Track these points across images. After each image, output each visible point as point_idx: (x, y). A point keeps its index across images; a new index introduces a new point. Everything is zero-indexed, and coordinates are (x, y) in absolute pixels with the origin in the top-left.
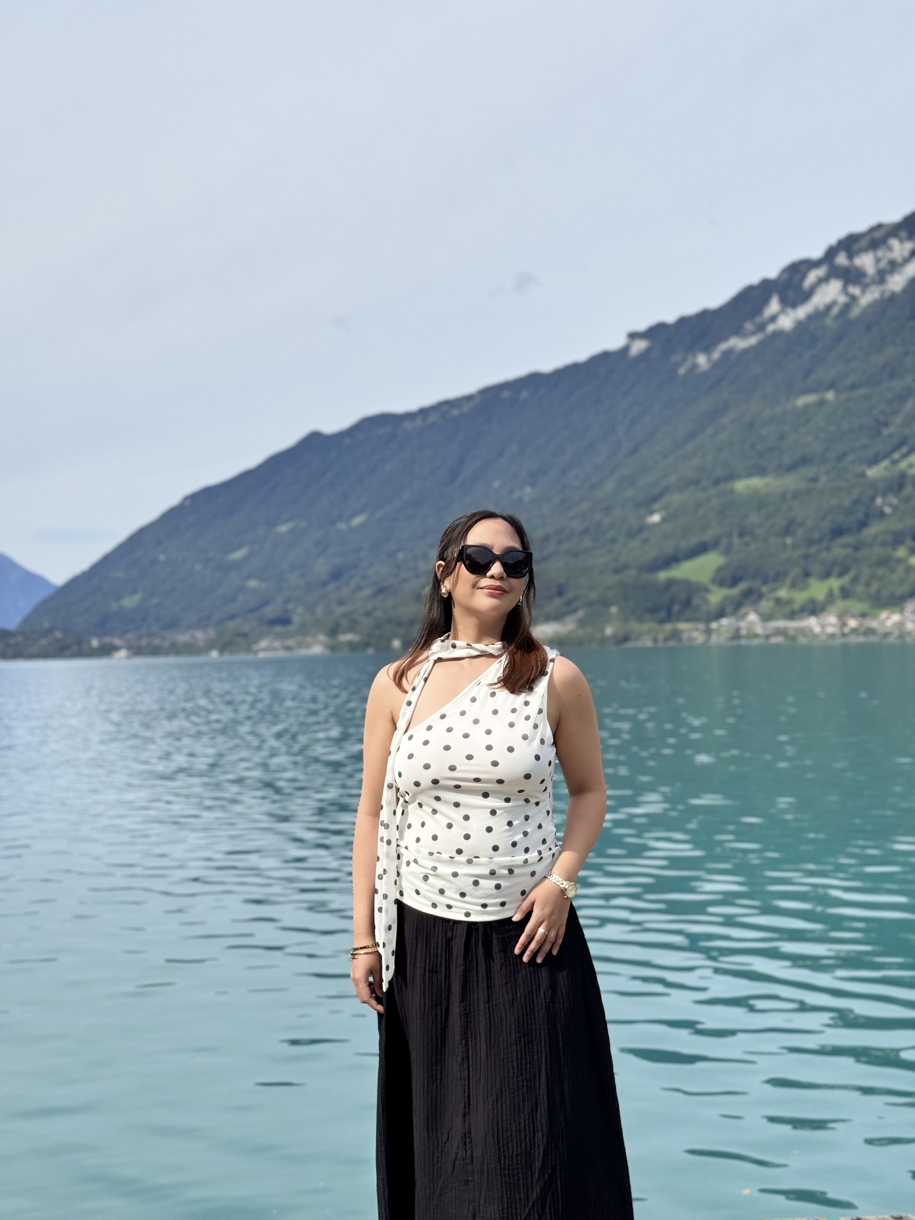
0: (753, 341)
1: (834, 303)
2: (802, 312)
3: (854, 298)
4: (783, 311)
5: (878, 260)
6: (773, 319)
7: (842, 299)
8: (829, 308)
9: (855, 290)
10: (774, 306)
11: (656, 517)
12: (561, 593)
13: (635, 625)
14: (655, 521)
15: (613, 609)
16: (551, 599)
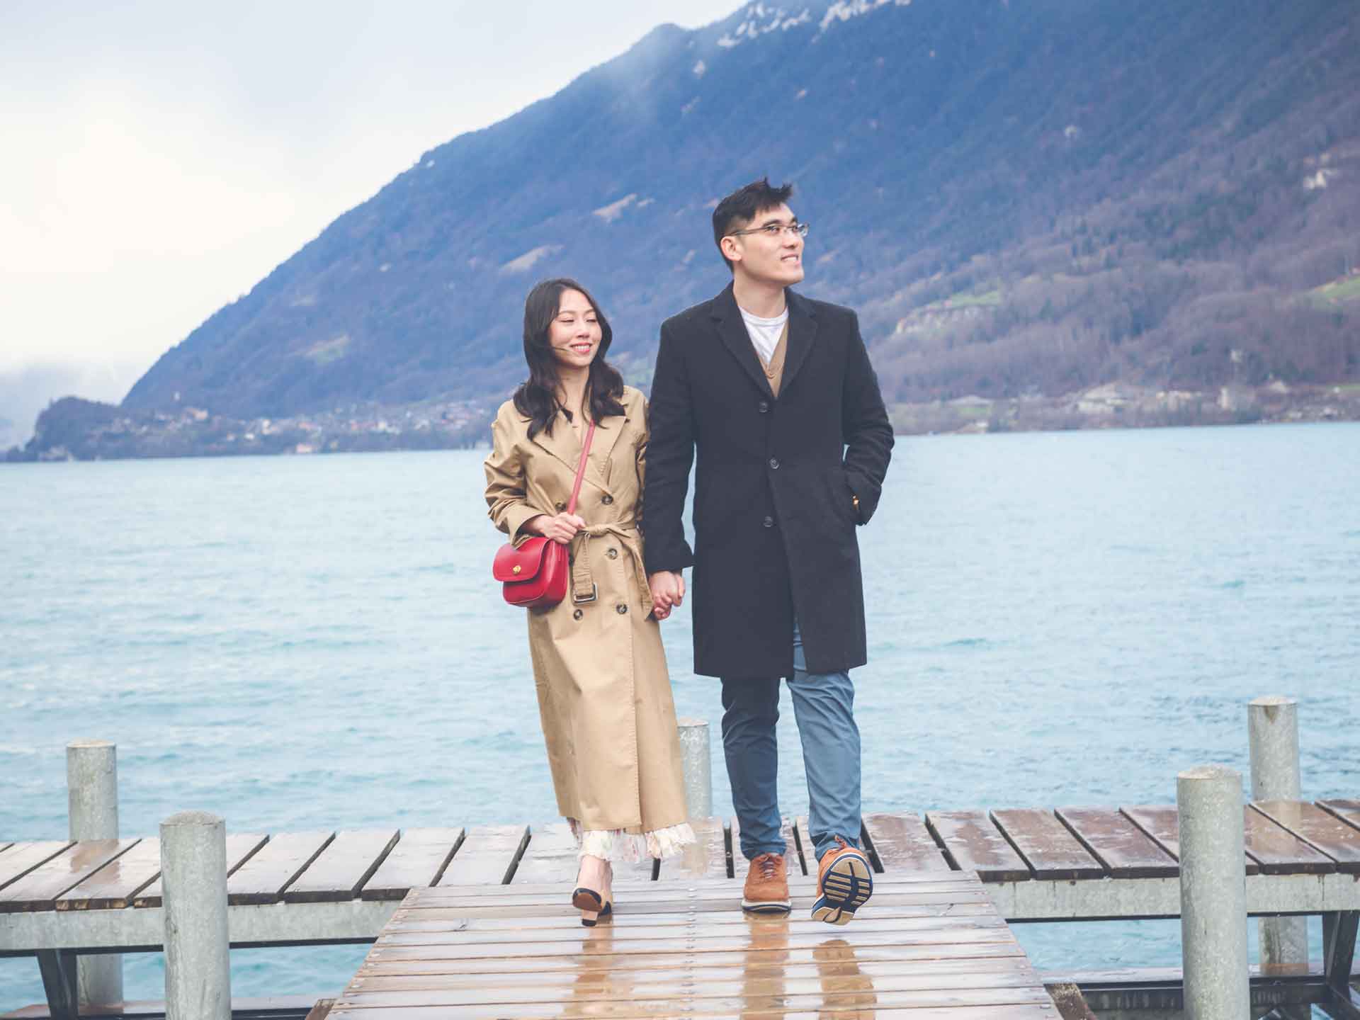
11: (1320, 180)
12: (1136, 331)
13: (1279, 387)
14: (1318, 190)
15: (1235, 356)
16: (1117, 338)
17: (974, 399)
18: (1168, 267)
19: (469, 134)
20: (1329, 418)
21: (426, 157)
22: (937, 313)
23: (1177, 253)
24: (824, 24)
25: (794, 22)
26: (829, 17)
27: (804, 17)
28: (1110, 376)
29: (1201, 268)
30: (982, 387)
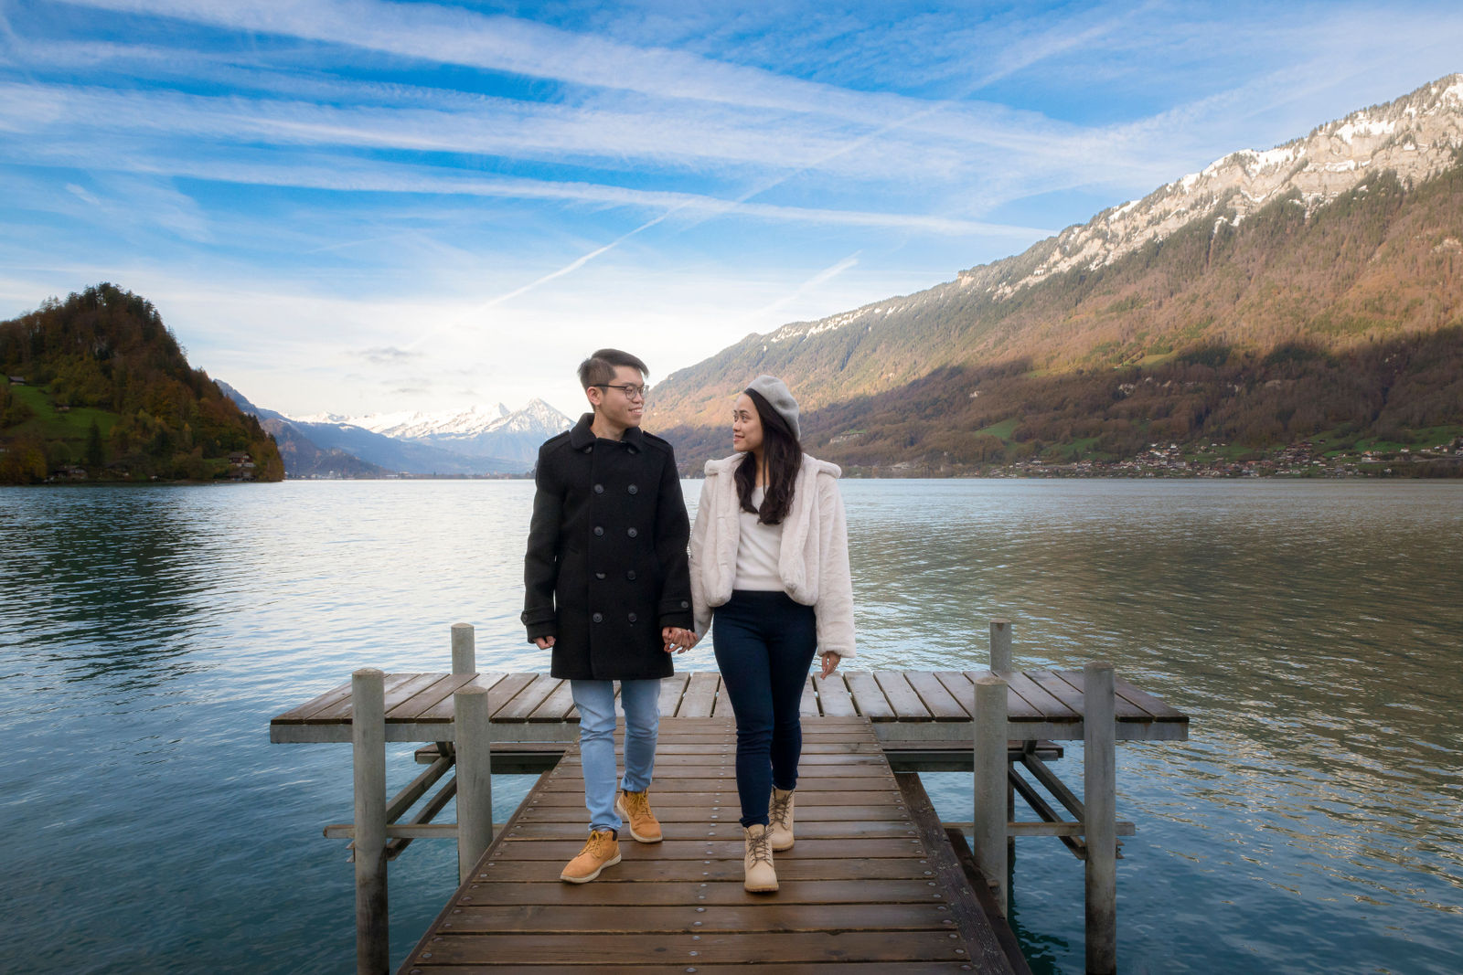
0: (1042, 278)
1: (1097, 255)
2: (1075, 260)
3: (1109, 251)
4: (1062, 259)
5: (1126, 228)
6: (1056, 263)
7: (1102, 252)
8: (1093, 258)
9: (1111, 247)
10: (1057, 255)
11: (975, 395)
12: (912, 444)
13: (960, 465)
14: (975, 398)
15: (945, 454)
16: (905, 447)
17: (856, 466)
18: (923, 422)
19: (685, 369)
20: (976, 476)
21: (670, 376)
22: (844, 436)
23: (927, 417)
24: (808, 335)
25: (797, 334)
26: (809, 333)
27: (801, 333)
28: (902, 460)
29: (934, 422)
30: (859, 462)
